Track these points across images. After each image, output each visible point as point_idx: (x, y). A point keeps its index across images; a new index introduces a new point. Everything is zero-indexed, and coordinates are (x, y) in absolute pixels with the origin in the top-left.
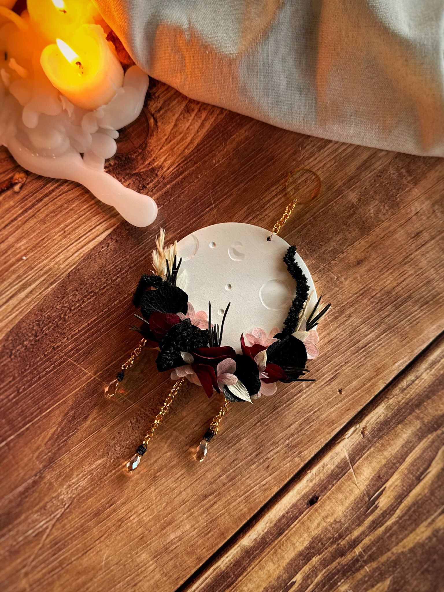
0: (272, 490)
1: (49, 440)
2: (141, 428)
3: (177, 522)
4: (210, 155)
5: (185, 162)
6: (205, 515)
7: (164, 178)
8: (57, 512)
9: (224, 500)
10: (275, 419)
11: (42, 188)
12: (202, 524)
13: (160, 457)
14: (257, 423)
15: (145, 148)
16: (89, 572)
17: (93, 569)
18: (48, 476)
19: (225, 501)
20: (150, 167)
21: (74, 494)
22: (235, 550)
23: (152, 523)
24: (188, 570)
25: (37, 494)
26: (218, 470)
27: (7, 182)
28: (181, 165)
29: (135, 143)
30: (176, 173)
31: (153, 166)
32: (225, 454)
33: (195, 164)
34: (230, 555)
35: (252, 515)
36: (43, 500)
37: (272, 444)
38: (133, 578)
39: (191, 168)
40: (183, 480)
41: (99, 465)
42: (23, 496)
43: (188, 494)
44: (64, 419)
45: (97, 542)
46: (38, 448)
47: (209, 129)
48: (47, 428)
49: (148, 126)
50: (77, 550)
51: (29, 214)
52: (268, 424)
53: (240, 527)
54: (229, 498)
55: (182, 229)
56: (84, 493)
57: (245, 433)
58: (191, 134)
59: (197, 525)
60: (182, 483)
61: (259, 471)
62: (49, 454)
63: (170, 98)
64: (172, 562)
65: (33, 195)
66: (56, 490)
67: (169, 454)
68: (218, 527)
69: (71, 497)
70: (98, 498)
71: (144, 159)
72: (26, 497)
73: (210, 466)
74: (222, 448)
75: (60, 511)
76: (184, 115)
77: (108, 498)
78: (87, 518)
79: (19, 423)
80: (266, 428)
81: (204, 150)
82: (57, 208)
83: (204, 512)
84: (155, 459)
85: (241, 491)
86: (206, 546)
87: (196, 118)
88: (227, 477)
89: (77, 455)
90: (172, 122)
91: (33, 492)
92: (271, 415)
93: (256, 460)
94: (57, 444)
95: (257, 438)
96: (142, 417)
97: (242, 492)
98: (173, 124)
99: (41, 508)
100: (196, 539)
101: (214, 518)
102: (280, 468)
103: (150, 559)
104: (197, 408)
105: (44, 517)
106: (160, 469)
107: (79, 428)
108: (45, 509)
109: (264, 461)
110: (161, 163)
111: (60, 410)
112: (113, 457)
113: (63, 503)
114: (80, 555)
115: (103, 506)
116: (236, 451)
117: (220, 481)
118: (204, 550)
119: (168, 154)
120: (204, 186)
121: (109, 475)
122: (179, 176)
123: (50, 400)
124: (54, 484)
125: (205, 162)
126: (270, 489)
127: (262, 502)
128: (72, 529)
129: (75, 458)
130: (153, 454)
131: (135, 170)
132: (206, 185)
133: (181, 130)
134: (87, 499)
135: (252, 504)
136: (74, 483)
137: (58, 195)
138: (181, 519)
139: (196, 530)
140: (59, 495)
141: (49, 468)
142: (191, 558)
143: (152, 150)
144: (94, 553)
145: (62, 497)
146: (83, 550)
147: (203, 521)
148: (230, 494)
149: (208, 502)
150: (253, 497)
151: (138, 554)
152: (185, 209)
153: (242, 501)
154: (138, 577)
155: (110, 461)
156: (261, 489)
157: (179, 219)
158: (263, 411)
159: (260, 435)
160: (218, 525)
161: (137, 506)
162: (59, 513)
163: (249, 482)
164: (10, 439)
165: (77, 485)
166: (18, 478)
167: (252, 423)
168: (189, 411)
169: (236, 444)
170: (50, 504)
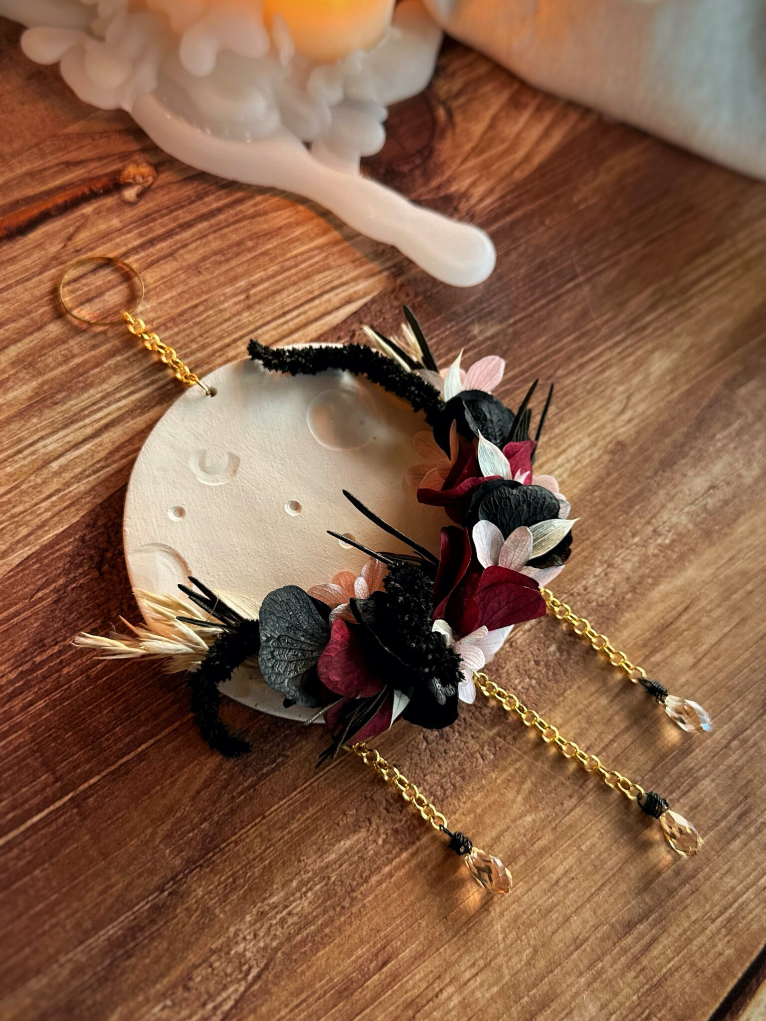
1: (207, 784)
2: (452, 753)
3: (563, 999)
4: (568, 187)
6: (633, 974)
7: (472, 218)
8: (224, 995)
9: (675, 931)
11: (190, 204)
13: (509, 827)
14: (730, 742)
15: (428, 158)
19: (676, 935)
20: (442, 194)
21: (275, 936)
23: (500, 1005)
25: (165, 944)
28: (508, 198)
29: (406, 146)
30: (497, 209)
31: (448, 192)
33: (537, 199)
36: (183, 959)
39: (527, 205)
40: (571, 886)
41: (346, 853)
42: (120, 952)
43: (585, 922)
46: (170, 811)
47: (559, 143)
49: (434, 120)
52: (755, 744)
54: (686, 925)
56: (305, 933)
57: (705, 766)
58: (524, 146)
60: (568, 894)
62: (204, 826)
63: (476, 81)
65: (170, 213)
66: (223, 930)
67: (529, 818)
68: (669, 1005)
69: (265, 948)
70: (347, 946)
71: (427, 177)
72: (128, 955)
75: (234, 991)
76: (507, 113)
77: (375, 944)
78: (315, 1007)
79: (116, 742)
81: (553, 177)
82: (230, 247)
84: (494, 833)
87: (532, 121)
89: (283, 828)
90: (484, 120)
91: (152, 938)
92: (759, 722)
93: (740, 828)
94: (226, 797)
95: (735, 776)
98: (485, 124)
99: (174, 986)
101: (655, 981)
104: (587, 706)
107: (289, 753)
108: (187, 989)
110: (464, 189)
112: (382, 831)
115: (360, 969)
116: (692, 809)
117: (661, 884)
119: (477, 175)
120: (557, 241)
121: (374, 877)
124: (217, 911)
129: (278, 834)
130: (487, 820)
132: (563, 241)
133: (502, 136)
134: (315, 950)
135: (745, 937)
136: (274, 907)
138: (574, 990)
140: (232, 942)
141: (201, 866)
143: (444, 163)
145: (242, 946)
147: (628, 990)
148: (689, 917)
149: (638, 939)
150: (744, 918)
152: (522, 280)
153: (718, 931)
155: (375, 841)
157: (510, 297)
158: (741, 714)
159: (741, 769)
160: (667, 998)
161: (457, 962)
162: (229, 997)
163: (730, 881)
164: (86, 785)
165: (285, 913)
166: (104, 900)
167: (719, 742)
168: (568, 712)
169: (688, 791)
170: (203, 971)
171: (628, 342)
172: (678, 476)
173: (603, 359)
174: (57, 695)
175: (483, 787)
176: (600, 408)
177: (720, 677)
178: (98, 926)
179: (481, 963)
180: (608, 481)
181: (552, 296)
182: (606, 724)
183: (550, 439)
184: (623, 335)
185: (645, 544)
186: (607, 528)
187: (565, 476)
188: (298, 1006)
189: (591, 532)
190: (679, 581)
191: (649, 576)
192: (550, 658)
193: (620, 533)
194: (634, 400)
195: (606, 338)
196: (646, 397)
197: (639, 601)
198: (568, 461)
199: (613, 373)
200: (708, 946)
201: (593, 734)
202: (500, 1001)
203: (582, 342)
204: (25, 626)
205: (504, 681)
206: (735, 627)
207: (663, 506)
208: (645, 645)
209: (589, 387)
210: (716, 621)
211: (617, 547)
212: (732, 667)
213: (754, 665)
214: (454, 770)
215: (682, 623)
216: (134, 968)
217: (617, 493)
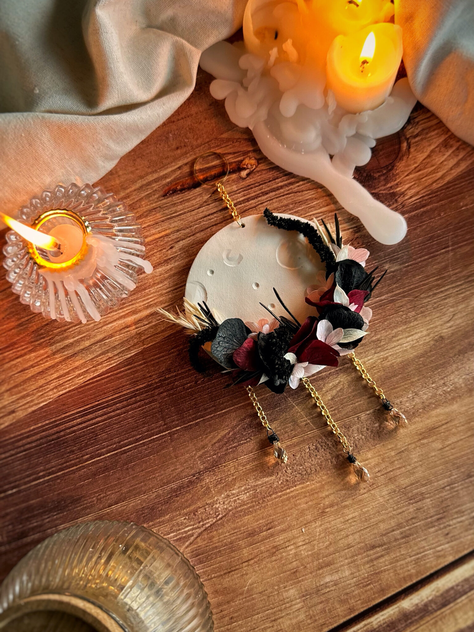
0: (446, 559)
1: (219, 441)
2: (319, 457)
3: (336, 565)
4: (459, 196)
5: (430, 196)
6: (369, 566)
7: (403, 206)
8: (207, 521)
9: (393, 555)
10: (466, 488)
11: (269, 182)
12: (363, 574)
13: (334, 493)
14: (445, 487)
15: (391, 170)
16: (228, 594)
17: (234, 591)
18: (208, 480)
19: (392, 557)
20: (392, 191)
21: (231, 505)
22: (392, 610)
23: (310, 559)
24: (337, 618)
25: (191, 496)
26: (393, 523)
27: (234, 164)
28: (426, 198)
29: (382, 161)
30: (418, 204)
31: (395, 190)
32: (404, 509)
33: (441, 201)
34: (385, 614)
35: (419, 579)
36: (196, 503)
37: (457, 512)
38: (275, 612)
39: (435, 203)
40: (353, 524)
41: (266, 483)
42: (174, 494)
43: (355, 539)
44: (239, 425)
45: (245, 564)
46: (203, 447)
47: (463, 170)
48: (218, 429)
49: (400, 148)
50: (220, 567)
51: (251, 204)
52: (457, 491)
53: (403, 588)
54: (398, 554)
55: (410, 263)
56: (242, 508)
57: (430, 493)
58: (443, 170)
59: (357, 574)
60: (351, 526)
61: (437, 536)
62: (215, 456)
63: (429, 128)
64: (320, 605)
65: (260, 185)
66: (213, 497)
68: (380, 582)
69: (226, 509)
70: (256, 518)
71: (387, 181)
72: (177, 496)
73: (384, 517)
74: (402, 502)
75: (211, 521)
76: (440, 149)
77: (268, 520)
78: (239, 536)
79: (189, 416)
80: (454, 493)
81: (453, 189)
82: (282, 207)
83: (368, 562)
84: (327, 493)
85: (413, 551)
86: (362, 598)
87: (452, 155)
88: (401, 533)
89: (243, 466)
90: (426, 152)
91: (186, 492)
92: (463, 482)
93: (436, 524)
94: (225, 448)
95: (442, 501)
96: (322, 446)
97: (414, 553)
98: (425, 155)
99: (190, 512)
100: (353, 588)
101: (377, 571)
102: (460, 538)
103: (298, 597)
104: (384, 454)
105: (192, 523)
106: (331, 506)
107: (252, 438)
108: (195, 515)
109: (445, 527)
110: (404, 190)
111: (236, 414)
112: (281, 479)
113: (216, 512)
114: (222, 573)
115: (260, 528)
116: (417, 509)
117: (392, 535)
118: (359, 602)
119: (413, 183)
120: (444, 225)
121: (274, 496)
122: (420, 208)
123: (228, 401)
124: (212, 490)
125: (452, 202)
126: (444, 556)
127: (432, 568)
128: (220, 544)
129: (241, 468)
130: (326, 487)
131: (375, 189)
132: (447, 226)
133: (434, 162)
134: (244, 515)
135: (422, 567)
136: (233, 494)
137: (286, 193)
138: (342, 563)
139: (355, 579)
140: (214, 503)
141: (210, 471)
142: (343, 606)
143: (398, 174)
144: (239, 575)
145: (218, 505)
146: (227, 569)
147: (365, 571)
148: (400, 552)
149: (375, 553)
150: (424, 560)
151: (287, 589)
152: (419, 244)
153: (411, 561)
154: (280, 613)
155: (278, 482)
156: (435, 554)
157: (410, 252)
158: (456, 476)
159: (446, 499)
160: (380, 579)
161: (298, 537)
162: (209, 522)
163: (424, 544)
164: (175, 429)
165: (237, 498)
166: (173, 474)
167: (440, 485)
168: (375, 454)
169: (418, 502)
170: (202, 510)
171: (463, 287)
172: (466, 359)
173: (448, 293)
174: (171, 392)
175: (328, 474)
176: (437, 317)
177: (451, 457)
178: (168, 483)
179: (307, 541)
180: (429, 354)
181: (432, 255)
182: (390, 464)
183: (407, 328)
184: (463, 282)
185: (437, 388)
186: (421, 377)
187: (408, 347)
188: (233, 534)
189: (412, 377)
190: (447, 410)
191: (434, 404)
192: (374, 429)
193: (427, 381)
194: (456, 317)
195: (452, 282)
196: (464, 316)
197: (424, 413)
198: (413, 341)
199: (451, 301)
200: (405, 566)
201: (383, 466)
202: (310, 558)
203: (439, 282)
204: (165, 362)
205: (350, 433)
206: (468, 437)
207: (453, 372)
208: (421, 434)
209: (435, 305)
210: (459, 432)
211: (423, 387)
212: (459, 455)
213: (470, 456)
214: (317, 464)
215: (442, 429)
216: (178, 501)
217: (432, 361)
